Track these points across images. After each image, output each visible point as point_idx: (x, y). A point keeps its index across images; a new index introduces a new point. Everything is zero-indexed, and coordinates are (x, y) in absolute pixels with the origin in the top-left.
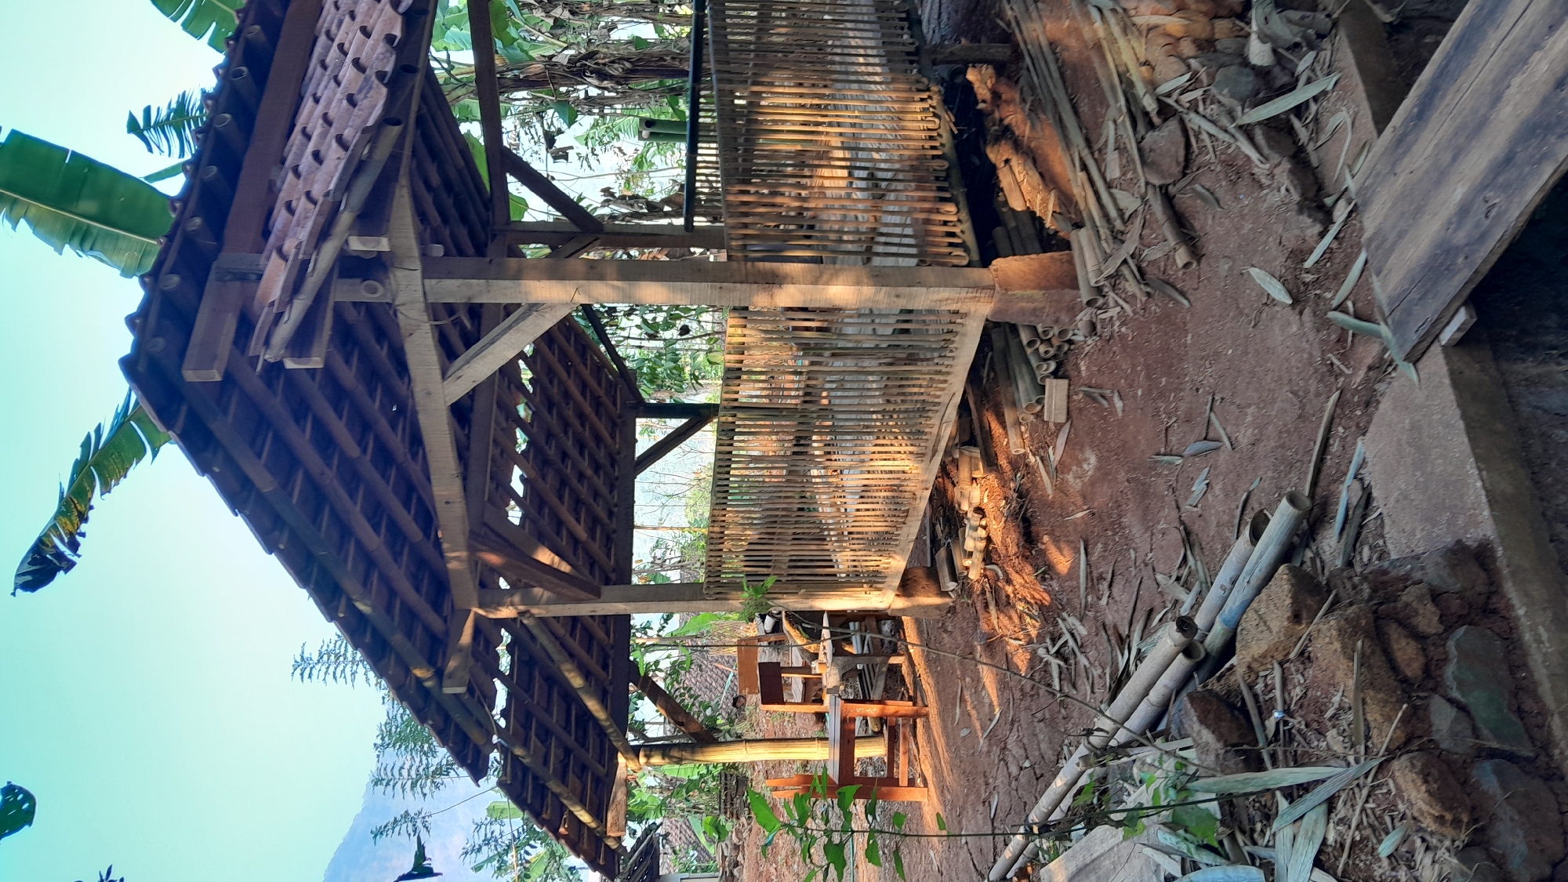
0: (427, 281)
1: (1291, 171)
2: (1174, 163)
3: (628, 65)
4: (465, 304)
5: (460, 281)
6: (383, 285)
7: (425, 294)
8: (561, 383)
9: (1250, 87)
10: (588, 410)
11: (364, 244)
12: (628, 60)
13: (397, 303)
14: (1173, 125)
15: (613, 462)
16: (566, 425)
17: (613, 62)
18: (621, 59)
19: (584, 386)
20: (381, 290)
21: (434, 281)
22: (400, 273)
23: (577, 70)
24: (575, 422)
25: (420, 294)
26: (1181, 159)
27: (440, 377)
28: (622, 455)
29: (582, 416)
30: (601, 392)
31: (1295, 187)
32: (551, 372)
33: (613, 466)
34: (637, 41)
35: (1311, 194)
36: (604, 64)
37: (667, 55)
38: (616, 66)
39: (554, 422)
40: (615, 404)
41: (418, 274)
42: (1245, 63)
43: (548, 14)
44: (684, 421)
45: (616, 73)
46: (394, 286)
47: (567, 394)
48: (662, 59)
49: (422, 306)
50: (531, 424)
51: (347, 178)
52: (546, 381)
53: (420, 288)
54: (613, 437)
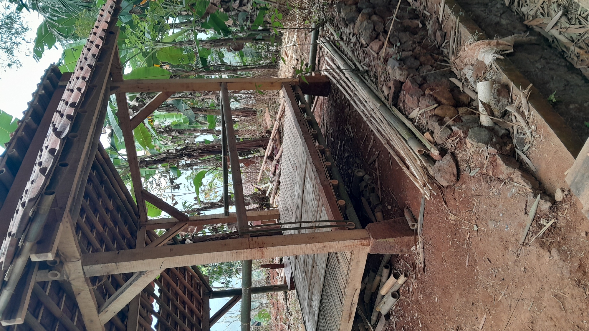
0: (84, 267)
1: (522, 175)
2: (452, 176)
3: (201, 151)
4: (106, 275)
5: (102, 265)
6: (60, 272)
7: (84, 273)
8: (173, 289)
9: (488, 136)
10: (186, 299)
11: (39, 258)
12: (200, 149)
13: (70, 279)
14: (448, 157)
15: (200, 322)
16: (176, 308)
17: (194, 150)
18: (197, 149)
19: (184, 288)
20: (59, 275)
21: (88, 267)
22: (70, 265)
23: (180, 154)
24: (181, 307)
25: (82, 273)
26: (455, 173)
27: (96, 313)
28: (203, 318)
29: (184, 303)
30: (193, 290)
31: (527, 184)
32: (168, 285)
33: (200, 324)
34: (205, 141)
35: (537, 186)
36: (191, 151)
37: (216, 145)
38: (195, 151)
39: (170, 309)
40: (199, 294)
41: (80, 263)
42: (480, 126)
43: (170, 135)
44: (232, 298)
45: (195, 154)
46: (68, 272)
47: (176, 294)
48: (214, 147)
49: (83, 279)
50: (159, 312)
51: (23, 226)
52: (166, 290)
53: (82, 270)
54: (199, 310)
